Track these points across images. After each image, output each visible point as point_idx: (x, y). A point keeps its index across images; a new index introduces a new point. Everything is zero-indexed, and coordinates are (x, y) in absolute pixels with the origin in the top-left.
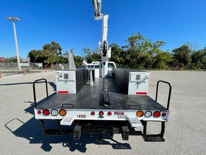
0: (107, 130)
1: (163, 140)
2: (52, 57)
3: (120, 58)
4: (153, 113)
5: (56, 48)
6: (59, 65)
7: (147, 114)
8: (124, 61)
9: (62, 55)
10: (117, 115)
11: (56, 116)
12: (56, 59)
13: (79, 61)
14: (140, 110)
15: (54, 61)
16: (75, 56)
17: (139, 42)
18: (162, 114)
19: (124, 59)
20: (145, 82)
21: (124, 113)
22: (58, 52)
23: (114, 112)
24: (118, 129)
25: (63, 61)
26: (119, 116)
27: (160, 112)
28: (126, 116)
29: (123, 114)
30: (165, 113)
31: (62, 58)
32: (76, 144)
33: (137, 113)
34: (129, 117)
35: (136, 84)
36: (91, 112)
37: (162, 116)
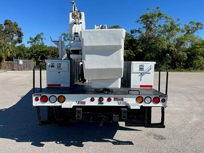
0: (107, 117)
1: (164, 127)
2: (5, 47)
3: (128, 51)
4: (152, 99)
5: (13, 32)
6: (17, 61)
7: (147, 100)
8: (134, 55)
9: (23, 45)
10: (117, 102)
11: (54, 103)
12: (11, 50)
13: (54, 55)
14: (139, 95)
15: (9, 54)
16: (47, 46)
17: (160, 24)
18: (162, 100)
19: (135, 53)
20: (150, 73)
21: (124, 98)
22: (16, 38)
23: (113, 98)
24: (118, 115)
25: (25, 55)
26: (119, 102)
27: (160, 98)
28: (126, 102)
29: (123, 100)
30: (164, 98)
31: (23, 50)
32: (71, 142)
33: (136, 100)
34: (129, 103)
35: (139, 76)
36: (91, 98)
37: (161, 102)
